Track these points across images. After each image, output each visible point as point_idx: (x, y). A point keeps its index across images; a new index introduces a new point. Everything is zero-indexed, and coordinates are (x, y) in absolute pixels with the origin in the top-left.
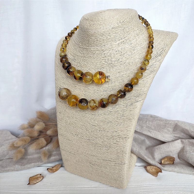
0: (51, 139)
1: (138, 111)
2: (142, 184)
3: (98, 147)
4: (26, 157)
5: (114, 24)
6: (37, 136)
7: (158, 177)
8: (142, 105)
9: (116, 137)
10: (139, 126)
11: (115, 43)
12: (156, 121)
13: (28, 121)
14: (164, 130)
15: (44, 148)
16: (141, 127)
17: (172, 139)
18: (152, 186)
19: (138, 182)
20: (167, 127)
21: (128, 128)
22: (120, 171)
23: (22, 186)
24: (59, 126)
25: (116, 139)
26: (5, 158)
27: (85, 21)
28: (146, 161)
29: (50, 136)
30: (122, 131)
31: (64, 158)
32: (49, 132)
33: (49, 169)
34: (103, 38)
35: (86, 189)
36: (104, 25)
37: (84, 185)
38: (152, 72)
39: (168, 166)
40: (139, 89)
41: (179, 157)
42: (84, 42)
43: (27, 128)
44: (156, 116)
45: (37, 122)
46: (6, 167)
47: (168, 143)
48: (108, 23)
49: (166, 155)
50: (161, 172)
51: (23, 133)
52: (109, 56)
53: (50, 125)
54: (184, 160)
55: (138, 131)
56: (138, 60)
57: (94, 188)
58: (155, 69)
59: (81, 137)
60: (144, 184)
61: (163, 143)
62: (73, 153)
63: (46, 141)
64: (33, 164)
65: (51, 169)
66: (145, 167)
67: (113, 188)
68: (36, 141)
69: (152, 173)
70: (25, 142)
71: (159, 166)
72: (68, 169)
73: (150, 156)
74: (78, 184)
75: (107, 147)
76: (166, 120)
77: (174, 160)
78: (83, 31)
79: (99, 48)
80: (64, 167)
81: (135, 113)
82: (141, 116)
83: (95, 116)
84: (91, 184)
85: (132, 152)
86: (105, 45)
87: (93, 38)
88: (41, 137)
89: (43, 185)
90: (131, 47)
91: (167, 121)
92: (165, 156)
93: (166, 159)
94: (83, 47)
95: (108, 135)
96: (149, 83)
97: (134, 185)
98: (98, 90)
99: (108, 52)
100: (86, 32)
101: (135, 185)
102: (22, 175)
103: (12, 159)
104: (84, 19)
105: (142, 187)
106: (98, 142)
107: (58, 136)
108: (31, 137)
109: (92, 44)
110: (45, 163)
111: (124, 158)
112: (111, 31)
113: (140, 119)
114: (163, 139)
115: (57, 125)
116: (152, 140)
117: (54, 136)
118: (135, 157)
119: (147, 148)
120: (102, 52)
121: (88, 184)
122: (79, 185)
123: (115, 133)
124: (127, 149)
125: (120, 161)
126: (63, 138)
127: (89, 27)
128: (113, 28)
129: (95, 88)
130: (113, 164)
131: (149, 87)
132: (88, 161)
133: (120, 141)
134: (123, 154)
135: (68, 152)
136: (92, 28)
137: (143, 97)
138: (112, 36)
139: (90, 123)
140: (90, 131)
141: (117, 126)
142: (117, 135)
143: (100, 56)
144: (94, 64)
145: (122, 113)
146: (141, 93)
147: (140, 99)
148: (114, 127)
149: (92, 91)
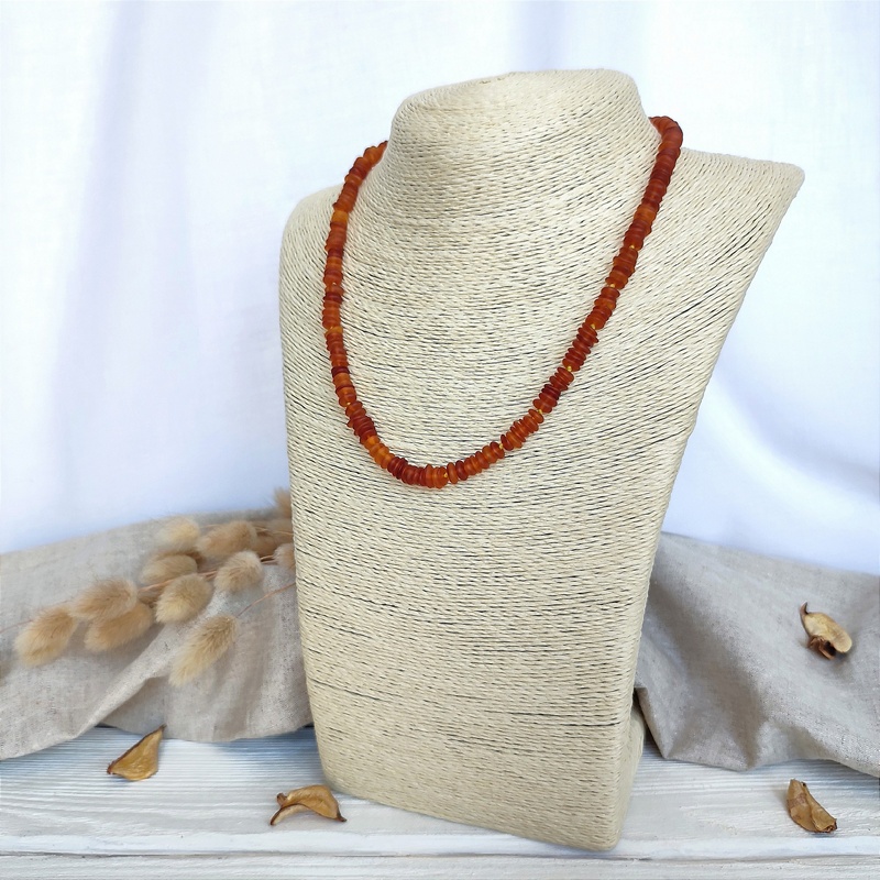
1: (667, 481)
3: (488, 653)
5: (550, 123)
8: (681, 456)
9: (573, 601)
11: (554, 202)
21: (625, 555)
22: (593, 759)
24: (304, 572)
25: (572, 611)
30: (598, 570)
31: (322, 723)
34: (505, 180)
36: (506, 126)
38: (714, 313)
40: (667, 385)
42: (419, 200)
52: (530, 254)
56: (653, 267)
58: (729, 301)
59: (412, 612)
62: (373, 694)
75: (531, 649)
78: (415, 155)
81: (653, 489)
83: (475, 511)
86: (510, 207)
87: (459, 180)
94: (414, 222)
95: (536, 594)
96: (708, 361)
98: (484, 397)
99: (527, 237)
100: (428, 158)
104: (412, 109)
106: (492, 628)
109: (457, 208)
111: (612, 694)
112: (539, 149)
120: (499, 237)
123: (568, 584)
124: (622, 655)
125: (590, 714)
126: (321, 626)
127: (439, 137)
128: (546, 138)
129: (473, 389)
130: (557, 732)
131: (707, 380)
132: (439, 726)
133: (589, 619)
134: (607, 679)
135: (345, 693)
136: (454, 138)
137: (684, 419)
138: (543, 173)
139: (452, 544)
140: (453, 581)
141: (576, 552)
142: (578, 589)
143: (490, 257)
144: (463, 288)
145: (597, 491)
146: (675, 401)
147: (672, 429)
148: (564, 558)
149: (459, 406)
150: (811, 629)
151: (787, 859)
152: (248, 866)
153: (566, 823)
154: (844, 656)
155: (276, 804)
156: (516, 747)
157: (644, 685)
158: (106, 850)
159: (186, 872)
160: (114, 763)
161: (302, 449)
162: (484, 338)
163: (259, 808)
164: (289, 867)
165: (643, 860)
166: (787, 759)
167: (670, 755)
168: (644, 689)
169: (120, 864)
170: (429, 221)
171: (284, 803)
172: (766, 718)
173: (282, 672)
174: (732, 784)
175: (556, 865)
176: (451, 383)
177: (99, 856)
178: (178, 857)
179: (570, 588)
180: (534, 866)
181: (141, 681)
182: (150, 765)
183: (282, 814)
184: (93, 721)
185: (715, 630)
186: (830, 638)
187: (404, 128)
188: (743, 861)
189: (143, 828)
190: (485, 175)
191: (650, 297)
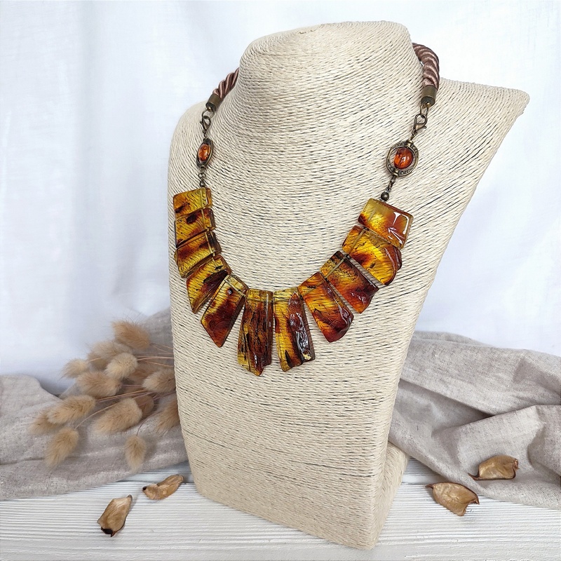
0: (157, 402)
1: (411, 321)
2: (418, 537)
3: (290, 425)
4: (83, 455)
5: (341, 66)
6: (114, 392)
7: (467, 516)
8: (422, 303)
9: (345, 397)
10: (412, 367)
11: (342, 123)
12: (463, 352)
13: (88, 352)
14: (487, 379)
15: (135, 430)
16: (418, 369)
17: (510, 405)
18: (450, 543)
19: (407, 529)
20: (494, 369)
21: (380, 369)
22: (357, 496)
23: (68, 536)
24: (179, 364)
25: (344, 403)
26: (22, 458)
27: (256, 57)
28: (432, 468)
29: (153, 395)
30: (362, 378)
31: (192, 457)
32: (150, 383)
33: (147, 490)
34: (309, 108)
35: (254, 547)
36: (310, 69)
37: (249, 537)
38: (450, 205)
39: (498, 484)
41: (531, 459)
42: (253, 119)
43: (87, 370)
44: (461, 337)
45: (115, 353)
46: (25, 483)
47: (498, 417)
48: (322, 64)
49: (493, 453)
50: (475, 503)
51: (75, 385)
52: (325, 159)
53: (154, 360)
54: (545, 468)
55: (411, 380)
57: (279, 547)
58: (461, 196)
59: (243, 396)
60: (427, 537)
61: (485, 415)
62: (220, 443)
63: (142, 407)
64: (102, 474)
65: (154, 490)
66: (430, 487)
67: (333, 546)
68: (110, 408)
69: (448, 505)
70: (81, 410)
71: (472, 485)
72: (204, 491)
73: (446, 456)
74: (230, 534)
75: (317, 425)
76: (491, 348)
77: (516, 468)
78: (250, 87)
80: (192, 483)
81: (400, 326)
82: (418, 338)
84: (270, 535)
85: (392, 442)
86: (312, 126)
87: (278, 107)
88: (126, 398)
89: (131, 535)
90: (390, 134)
91: (495, 353)
92: (489, 455)
93: (493, 465)
94: (250, 134)
95: (321, 391)
96: (444, 239)
97: (395, 538)
98: (291, 258)
99: (323, 148)
100: (258, 90)
101: (400, 540)
102: (69, 505)
103: (41, 459)
104: (254, 53)
105: (419, 544)
106: (293, 410)
107: (176, 392)
108: (97, 397)
109: (277, 125)
110: (137, 473)
111: (369, 458)
112: (332, 85)
113: (413, 347)
114: (483, 404)
115: (174, 360)
116: (452, 408)
117: (164, 394)
118: (400, 459)
119: (435, 432)
120: (304, 147)
121: (261, 535)
122: (236, 536)
123: (341, 385)
124: (376, 433)
125: (355, 468)
127: (266, 77)
128: (337, 78)
129: (285, 252)
130: (335, 478)
131: (443, 252)
132: (261, 466)
133: (355, 409)
134: (365, 448)
135: (205, 441)
136: (275, 77)
137: (424, 279)
138: (335, 102)
141: (347, 365)
142: (348, 390)
143: (298, 161)
144: (281, 182)
145: (363, 326)
146: (418, 267)
147: (415, 286)
148: (340, 369)
149: (275, 263)
156: (309, 484)
162: (292, 217)
170: (259, 134)
176: (270, 247)
179: (343, 388)
190: (295, 104)
191: (406, 192)
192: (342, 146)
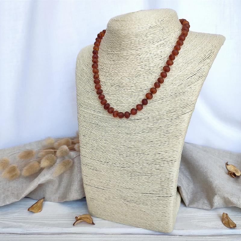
1: (186, 126)
3: (135, 176)
5: (152, 23)
8: (190, 118)
9: (159, 161)
11: (153, 46)
21: (174, 147)
22: (165, 206)
24: (83, 153)
25: (159, 163)
27: (115, 22)
30: (166, 152)
31: (88, 196)
34: (139, 40)
36: (139, 24)
38: (200, 77)
40: (186, 98)
48: (144, 22)
52: (146, 61)
56: (181, 64)
58: (204, 73)
59: (113, 164)
62: (102, 188)
75: (147, 174)
78: (113, 33)
79: (133, 52)
81: (182, 128)
83: (131, 135)
86: (140, 48)
87: (126, 40)
94: (113, 53)
95: (148, 159)
96: (198, 91)
98: (133, 102)
99: (145, 56)
100: (117, 34)
104: (114, 20)
106: (136, 168)
109: (125, 48)
111: (170, 187)
112: (148, 31)
120: (137, 56)
123: (157, 156)
124: (173, 176)
125: (164, 193)
126: (87, 168)
127: (120, 28)
128: (150, 27)
129: (130, 100)
130: (155, 198)
131: (198, 96)
132: (121, 197)
133: (164, 166)
134: (169, 183)
136: (124, 28)
137: (191, 108)
138: (150, 37)
139: (124, 145)
140: (125, 155)
141: (160, 146)
142: (160, 157)
143: (135, 62)
144: (127, 71)
145: (166, 129)
146: (188, 102)
147: (187, 110)
148: (156, 148)
149: (126, 105)
150: (229, 169)
151: (222, 235)
152: (67, 237)
153: (158, 225)
154: (238, 177)
155: (75, 219)
156: (143, 203)
157: (180, 186)
158: (27, 232)
159: (49, 239)
160: (30, 208)
161: (82, 118)
162: (133, 85)
163: (70, 220)
164: (78, 238)
165: (180, 236)
166: (222, 207)
167: (188, 205)
168: (180, 187)
169: (30, 236)
170: (117, 52)
171: (77, 219)
172: (216, 194)
173: (77, 182)
174: (206, 214)
175: (155, 237)
176: (124, 98)
177: (24, 234)
178: (47, 234)
180: (148, 237)
181: (37, 185)
182: (40, 208)
183: (77, 222)
184: (23, 196)
185: (201, 169)
186: (234, 172)
187: (110, 26)
188: (209, 236)
189: (37, 226)
190: (133, 39)
191: (181, 73)
192: (153, 55)
